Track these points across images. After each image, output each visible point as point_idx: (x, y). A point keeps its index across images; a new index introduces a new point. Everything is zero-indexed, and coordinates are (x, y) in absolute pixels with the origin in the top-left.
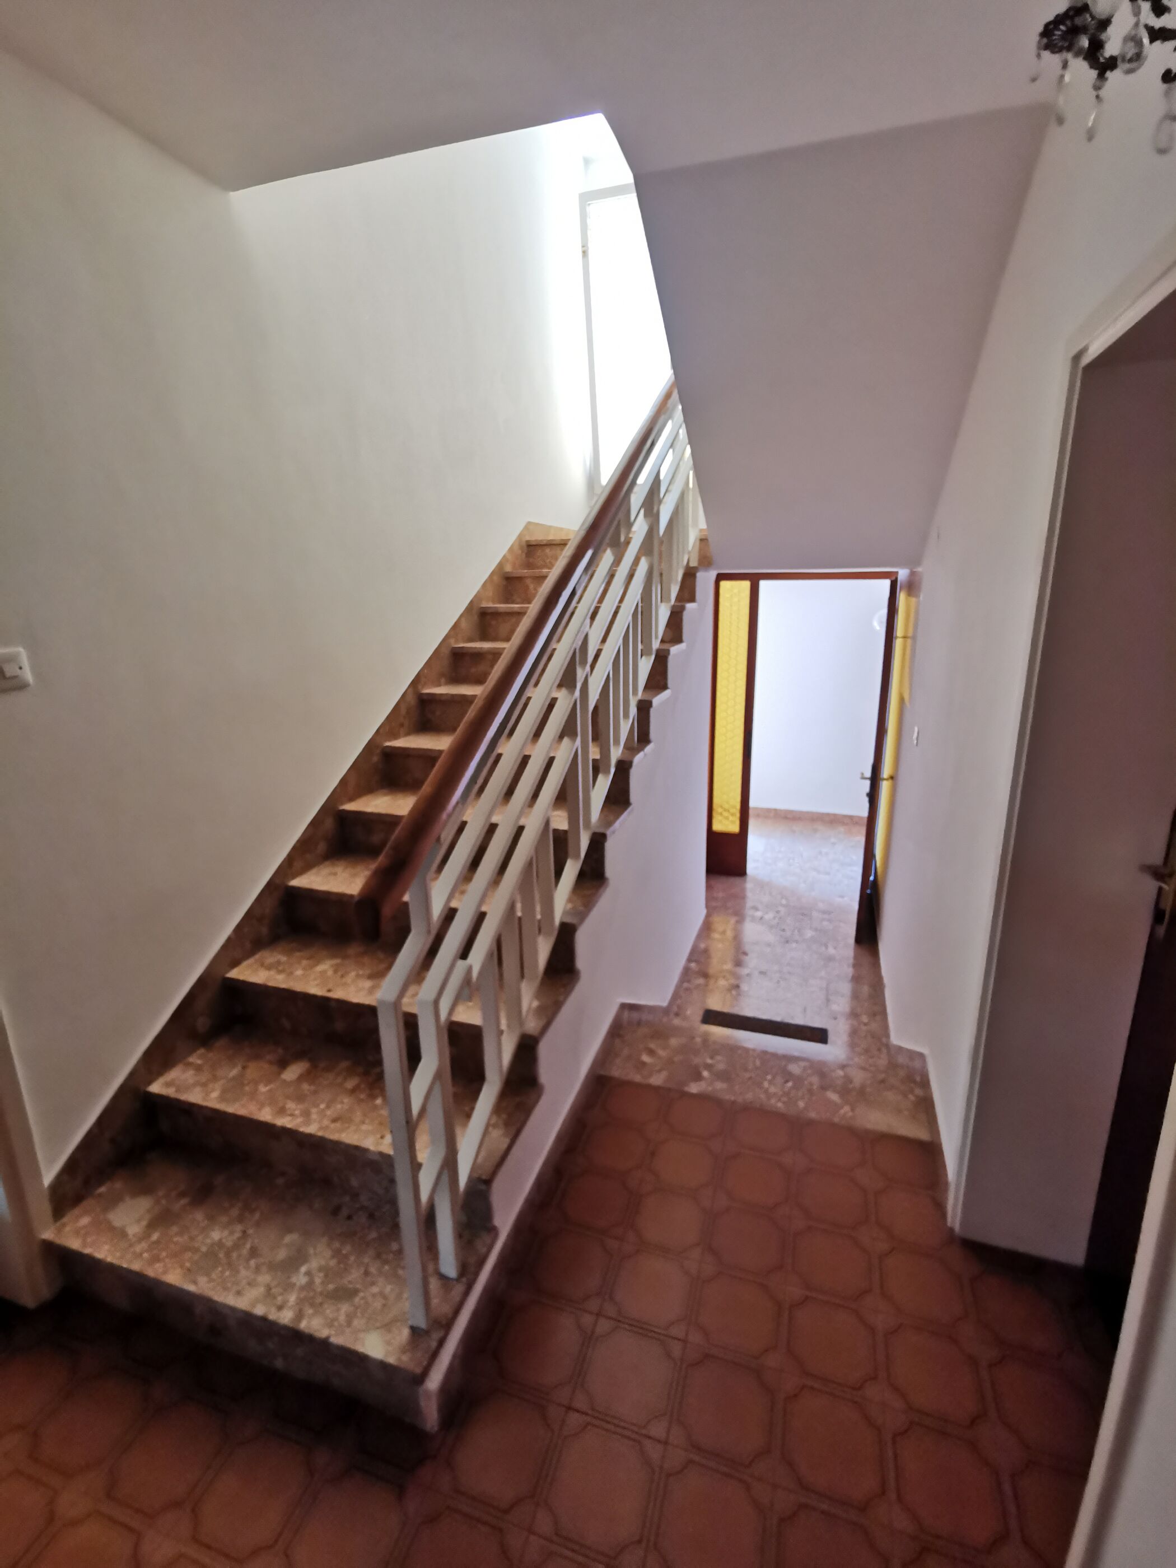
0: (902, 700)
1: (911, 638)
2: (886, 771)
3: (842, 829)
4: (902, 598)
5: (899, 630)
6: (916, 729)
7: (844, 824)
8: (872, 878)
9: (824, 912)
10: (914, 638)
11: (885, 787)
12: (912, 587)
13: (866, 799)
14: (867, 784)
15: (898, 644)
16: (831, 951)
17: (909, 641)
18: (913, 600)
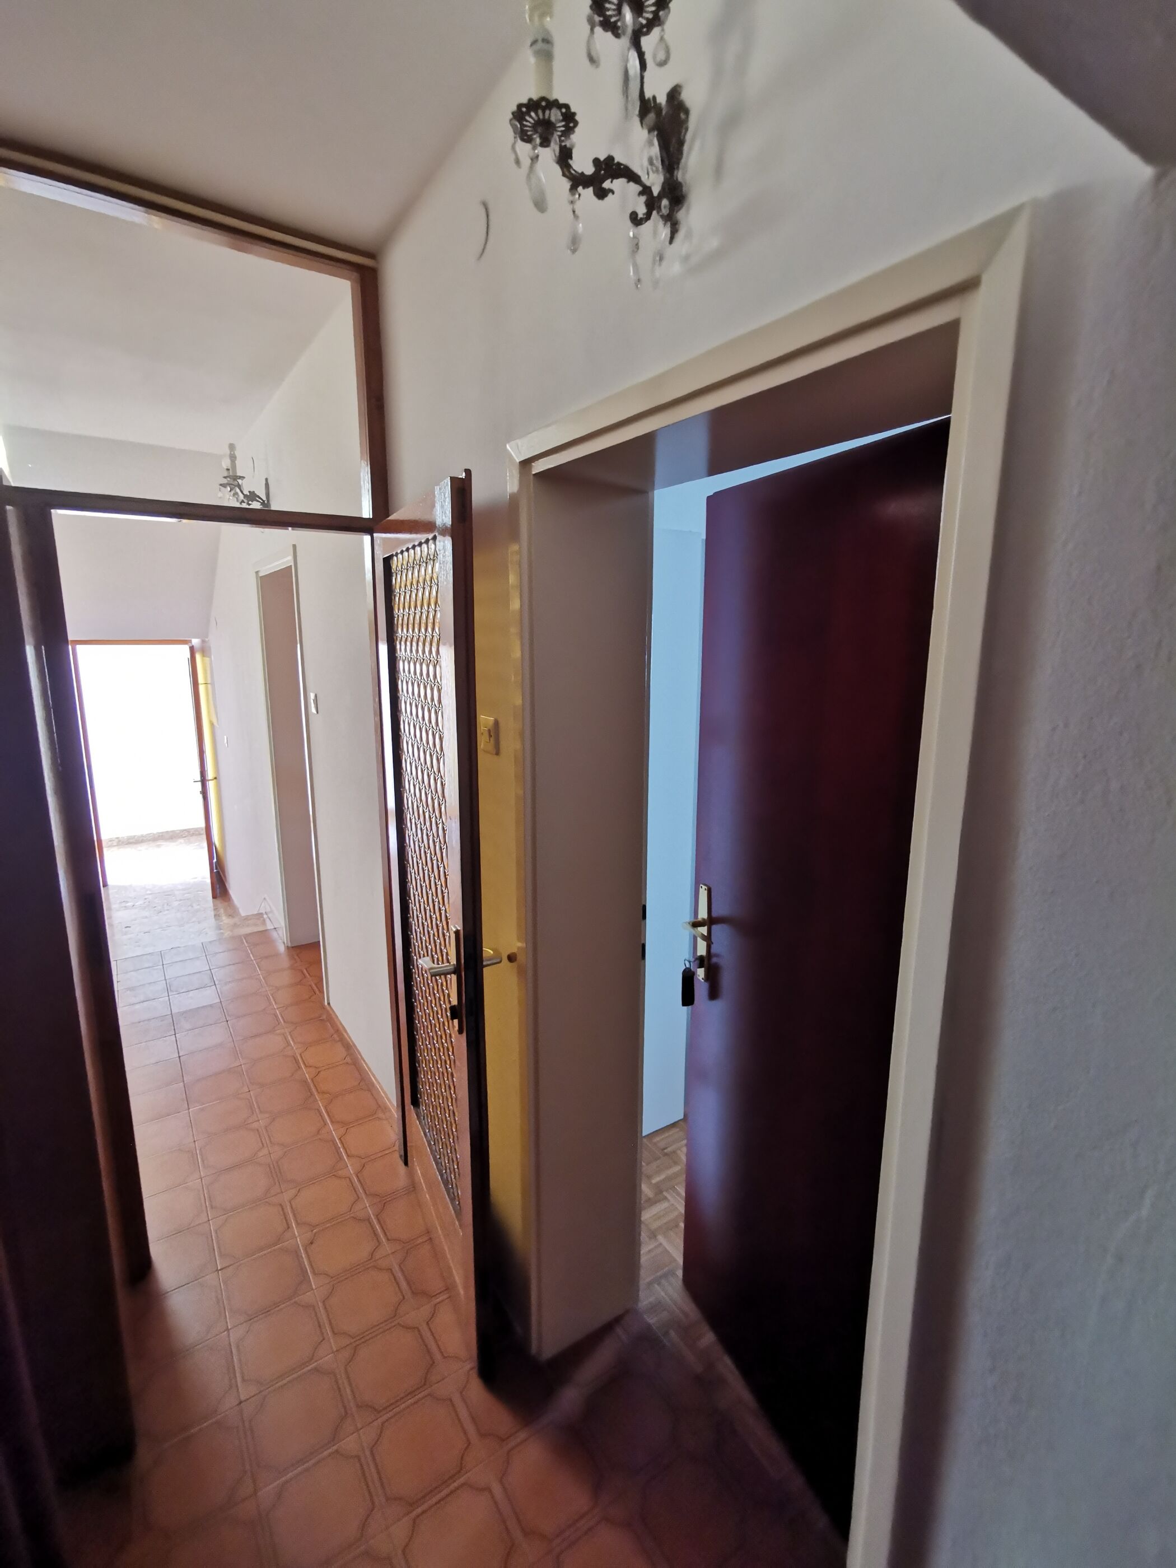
0: (212, 725)
1: (211, 684)
2: (210, 774)
3: (182, 840)
4: (198, 657)
5: (201, 679)
6: (225, 737)
7: (182, 837)
8: (215, 860)
9: (183, 890)
10: (213, 684)
11: (211, 786)
12: (205, 651)
13: (201, 796)
14: (199, 785)
15: (202, 689)
16: (196, 907)
17: (209, 686)
18: (207, 659)
